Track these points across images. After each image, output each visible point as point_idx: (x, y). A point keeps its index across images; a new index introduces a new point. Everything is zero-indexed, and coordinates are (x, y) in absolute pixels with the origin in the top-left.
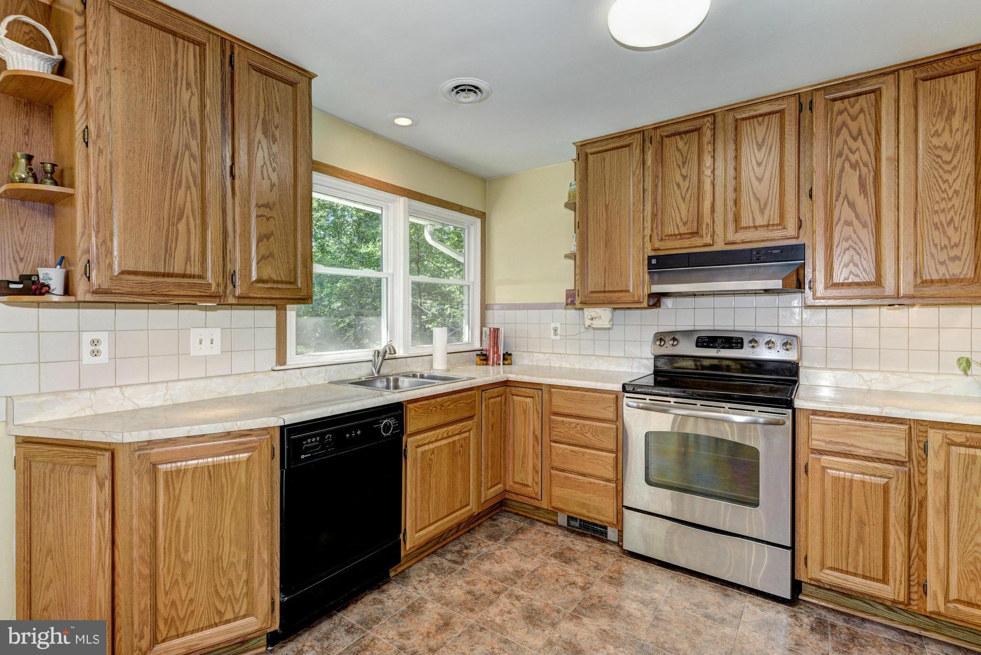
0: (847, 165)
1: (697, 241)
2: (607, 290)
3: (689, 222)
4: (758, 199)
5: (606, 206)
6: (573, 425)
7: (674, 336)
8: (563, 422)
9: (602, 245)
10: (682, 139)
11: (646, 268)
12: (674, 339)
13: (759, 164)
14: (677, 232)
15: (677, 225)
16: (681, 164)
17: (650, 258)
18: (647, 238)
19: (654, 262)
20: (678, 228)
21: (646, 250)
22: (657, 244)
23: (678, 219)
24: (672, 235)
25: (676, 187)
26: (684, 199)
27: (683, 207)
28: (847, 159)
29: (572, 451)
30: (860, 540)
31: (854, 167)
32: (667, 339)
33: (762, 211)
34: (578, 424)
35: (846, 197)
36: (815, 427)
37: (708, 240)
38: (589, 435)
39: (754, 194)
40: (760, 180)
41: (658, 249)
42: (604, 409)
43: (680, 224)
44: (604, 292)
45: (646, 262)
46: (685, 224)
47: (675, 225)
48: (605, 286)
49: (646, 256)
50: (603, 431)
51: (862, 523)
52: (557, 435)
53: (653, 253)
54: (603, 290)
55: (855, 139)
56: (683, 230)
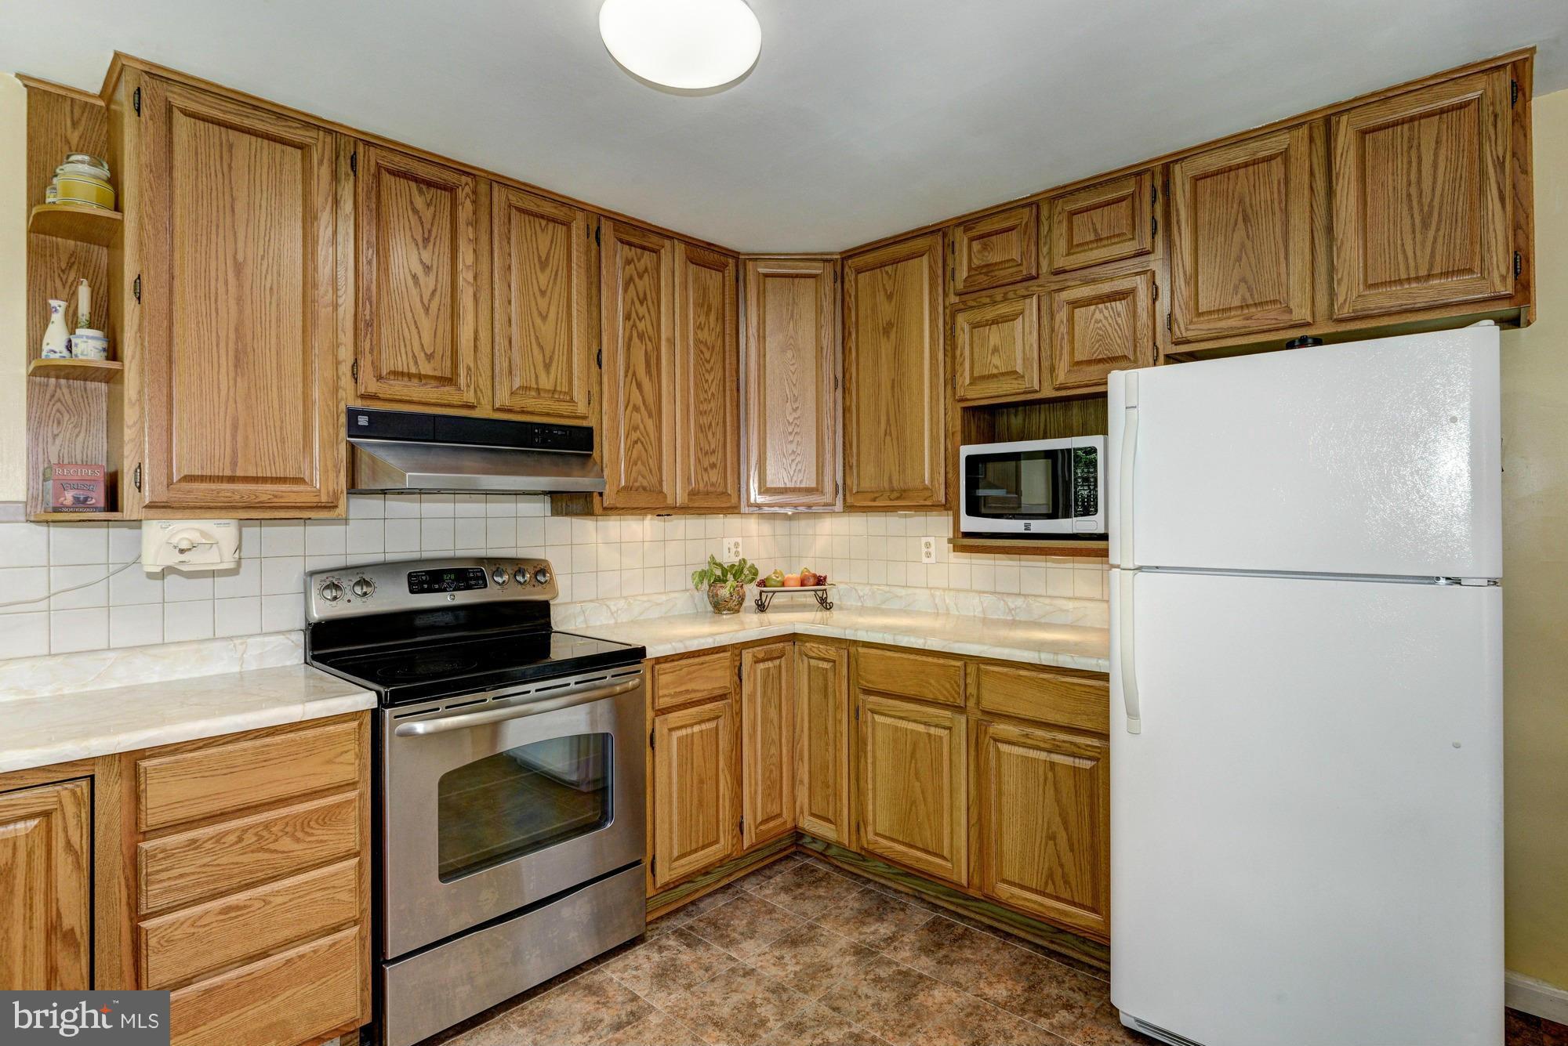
1: (449, 395)
2: (239, 473)
3: (438, 356)
7: (362, 575)
11: (343, 431)
12: (363, 582)
14: (412, 369)
15: (414, 356)
17: (353, 414)
18: (346, 368)
19: (362, 421)
20: (416, 363)
21: (341, 393)
22: (373, 387)
23: (416, 345)
24: (402, 374)
26: (426, 309)
27: (426, 324)
32: (346, 584)
33: (547, 367)
37: (469, 396)
40: (543, 318)
41: (374, 397)
43: (421, 357)
44: (232, 479)
45: (343, 419)
46: (430, 357)
47: (410, 355)
48: (234, 464)
49: (342, 407)
53: (358, 404)
54: (228, 473)
56: (426, 368)
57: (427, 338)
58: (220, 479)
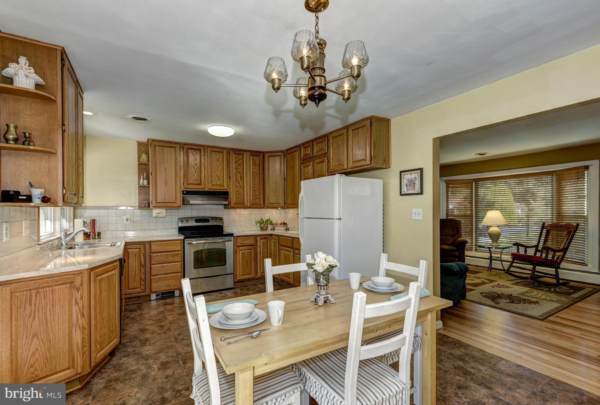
0: (238, 172)
1: (199, 187)
3: (198, 180)
4: (217, 177)
5: (165, 169)
6: (163, 256)
8: (158, 255)
9: (164, 184)
10: (194, 151)
11: (182, 194)
12: (187, 220)
13: (218, 166)
14: (193, 183)
15: (193, 181)
16: (194, 160)
17: (183, 191)
18: (182, 184)
19: (185, 192)
21: (181, 188)
22: (186, 186)
23: (194, 179)
24: (191, 184)
25: (193, 167)
26: (196, 172)
27: (195, 175)
28: (238, 170)
29: (162, 266)
30: (247, 266)
31: (239, 173)
32: (184, 221)
33: (219, 180)
34: (165, 255)
35: (238, 180)
36: (238, 240)
37: (204, 187)
38: (170, 258)
39: (217, 175)
40: (218, 171)
41: (187, 188)
42: (176, 246)
43: (195, 180)
44: (165, 203)
45: (182, 192)
46: (196, 180)
48: (165, 200)
49: (182, 190)
50: (176, 255)
51: (247, 261)
52: (154, 261)
53: (184, 190)
55: (239, 166)
56: (195, 182)
57: (196, 177)
58: (163, 203)
